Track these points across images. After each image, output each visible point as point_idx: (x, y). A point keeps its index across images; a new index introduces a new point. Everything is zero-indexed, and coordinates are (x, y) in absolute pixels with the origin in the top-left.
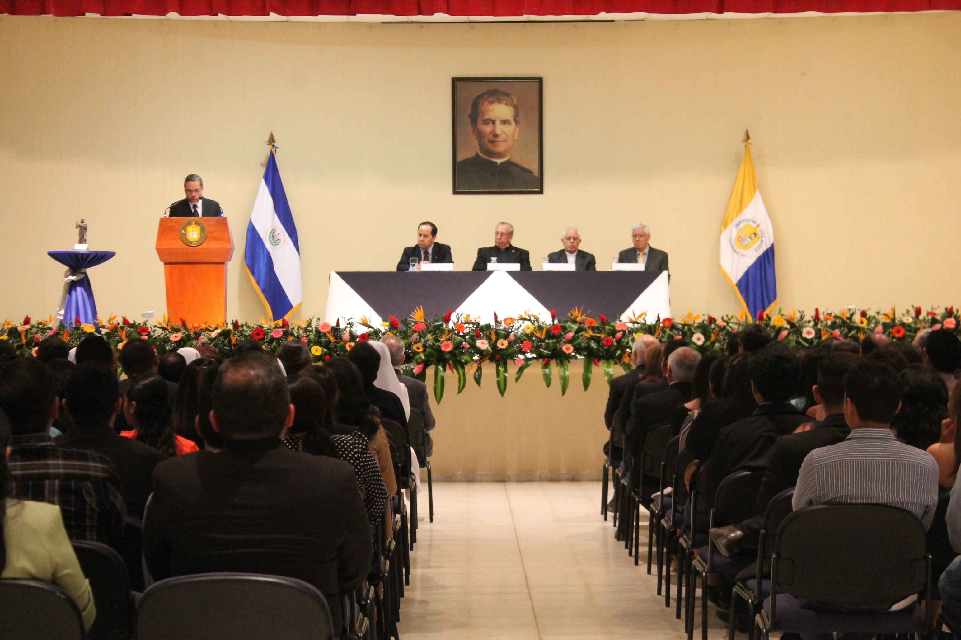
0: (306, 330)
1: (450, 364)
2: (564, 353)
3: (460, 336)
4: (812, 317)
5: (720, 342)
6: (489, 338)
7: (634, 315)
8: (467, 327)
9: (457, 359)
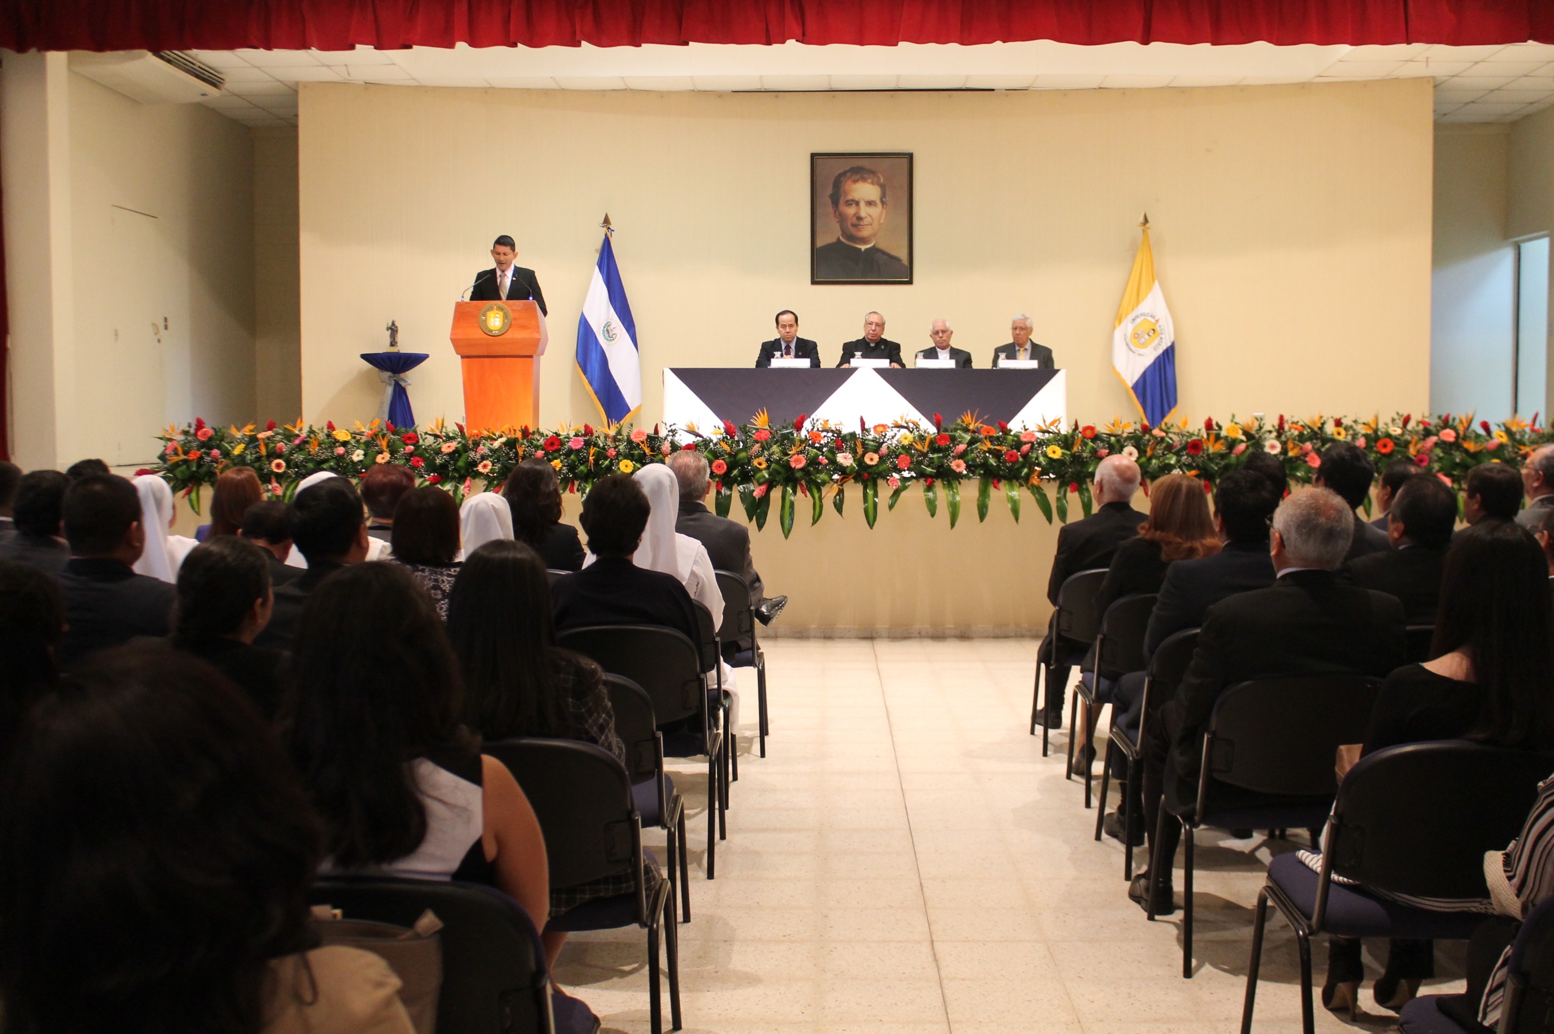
0: (615, 439)
1: (802, 485)
2: (954, 471)
3: (816, 448)
4: (1273, 426)
5: (1157, 458)
6: (854, 451)
7: (1044, 421)
8: (825, 436)
9: (812, 478)
